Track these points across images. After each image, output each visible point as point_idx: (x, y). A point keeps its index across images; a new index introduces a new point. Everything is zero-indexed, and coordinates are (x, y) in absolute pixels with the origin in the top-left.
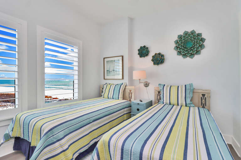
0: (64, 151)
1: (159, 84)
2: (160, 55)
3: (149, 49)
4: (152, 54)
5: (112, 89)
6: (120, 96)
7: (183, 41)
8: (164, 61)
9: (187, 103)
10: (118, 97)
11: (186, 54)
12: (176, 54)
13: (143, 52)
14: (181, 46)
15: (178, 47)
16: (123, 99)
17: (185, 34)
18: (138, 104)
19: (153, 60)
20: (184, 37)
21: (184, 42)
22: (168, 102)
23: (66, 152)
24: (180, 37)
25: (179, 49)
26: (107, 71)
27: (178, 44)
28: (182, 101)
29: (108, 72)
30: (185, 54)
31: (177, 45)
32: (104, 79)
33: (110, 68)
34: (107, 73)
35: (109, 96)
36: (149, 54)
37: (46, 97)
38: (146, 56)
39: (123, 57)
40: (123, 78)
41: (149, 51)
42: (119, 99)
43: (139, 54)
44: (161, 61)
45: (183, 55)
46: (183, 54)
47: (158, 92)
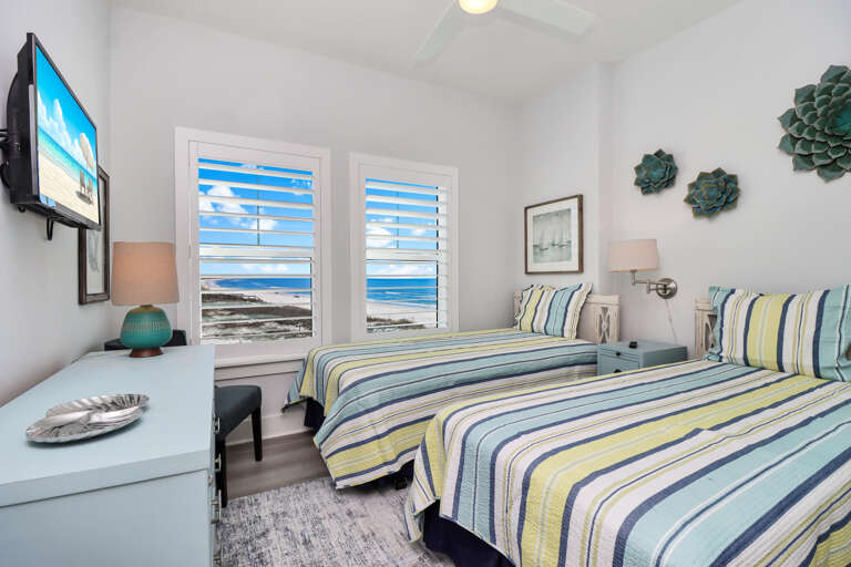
0: (378, 437)
1: (712, 289)
2: (718, 177)
3: (678, 162)
4: (686, 177)
5: (545, 304)
6: (567, 327)
7: (820, 111)
8: (736, 199)
9: (822, 364)
10: (562, 330)
11: (835, 160)
12: (791, 165)
13: (657, 173)
14: (809, 133)
15: (799, 139)
16: (577, 337)
17: (829, 81)
18: (618, 354)
19: (690, 200)
20: (827, 91)
21: (824, 114)
22: (740, 355)
23: (382, 440)
24: (806, 94)
25: (802, 147)
26: (535, 246)
27: (797, 124)
28: (798, 352)
29: (538, 250)
30: (829, 161)
31: (792, 130)
32: (527, 273)
33: (542, 239)
34: (535, 254)
35: (535, 324)
36: (678, 177)
37: (369, 320)
38: (666, 187)
39: (580, 198)
40: (581, 269)
41: (676, 168)
42: (563, 336)
43: (637, 183)
44: (725, 197)
45: (823, 166)
46: (822, 162)
47: (709, 316)
